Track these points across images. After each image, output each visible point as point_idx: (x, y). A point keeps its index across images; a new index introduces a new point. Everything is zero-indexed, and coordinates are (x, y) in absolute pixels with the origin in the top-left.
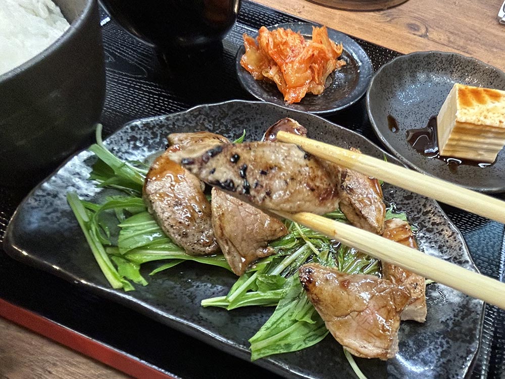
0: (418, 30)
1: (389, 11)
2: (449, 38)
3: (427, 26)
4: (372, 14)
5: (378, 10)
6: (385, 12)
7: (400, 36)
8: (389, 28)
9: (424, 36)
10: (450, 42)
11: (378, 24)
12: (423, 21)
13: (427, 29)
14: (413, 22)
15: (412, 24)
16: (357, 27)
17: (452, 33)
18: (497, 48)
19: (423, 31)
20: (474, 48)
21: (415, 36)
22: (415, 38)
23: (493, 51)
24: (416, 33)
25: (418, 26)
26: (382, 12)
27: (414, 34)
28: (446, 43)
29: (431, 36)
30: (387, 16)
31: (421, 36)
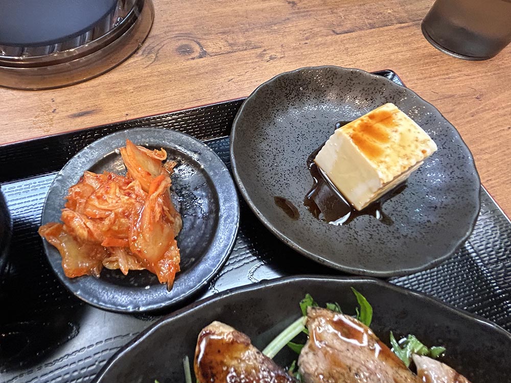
0: (192, 51)
1: (146, 44)
2: (226, 41)
3: (195, 40)
4: (131, 60)
5: (135, 52)
6: (143, 48)
8: (164, 68)
9: (203, 54)
10: (231, 45)
11: (149, 70)
12: (187, 35)
13: (199, 44)
14: (180, 43)
15: (181, 47)
16: (130, 88)
17: (224, 33)
18: (275, 24)
19: (197, 48)
20: (258, 38)
21: (195, 61)
22: (197, 63)
23: (275, 31)
24: (193, 55)
25: (187, 46)
26: (140, 52)
27: (193, 59)
28: (228, 49)
29: (210, 50)
30: (149, 53)
31: (200, 57)
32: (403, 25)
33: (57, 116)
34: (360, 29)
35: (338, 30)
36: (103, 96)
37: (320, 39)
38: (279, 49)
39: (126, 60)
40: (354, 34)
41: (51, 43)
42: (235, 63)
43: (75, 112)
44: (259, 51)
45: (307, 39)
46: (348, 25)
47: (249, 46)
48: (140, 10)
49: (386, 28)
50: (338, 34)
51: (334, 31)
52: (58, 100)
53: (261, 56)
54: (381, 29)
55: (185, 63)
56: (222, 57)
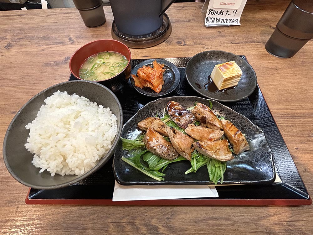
0: (181, 43)
1: (167, 40)
2: (193, 42)
4: (162, 44)
5: (164, 42)
6: (166, 41)
7: (177, 49)
8: (171, 47)
9: (185, 45)
10: (194, 43)
11: (167, 47)
12: (181, 38)
13: (184, 41)
14: (178, 41)
16: (160, 51)
17: (193, 39)
18: (211, 38)
19: (183, 43)
20: (204, 42)
21: (182, 46)
22: (182, 47)
23: (211, 40)
24: (181, 45)
25: (180, 42)
26: (165, 42)
27: (181, 46)
28: (193, 44)
29: (187, 44)
30: (168, 42)
31: (184, 45)
32: (259, 43)
33: (139, 56)
34: (242, 43)
35: (233, 42)
36: (152, 52)
37: (226, 45)
38: (210, 46)
39: (160, 43)
40: (239, 44)
41: (140, 36)
42: (194, 48)
43: (144, 56)
44: (203, 46)
45: (221, 44)
46: (238, 41)
47: (200, 44)
48: (168, 29)
49: (252, 44)
50: (233, 44)
51: (231, 43)
52: (139, 52)
53: (204, 47)
54: (249, 44)
55: (178, 46)
56: (191, 46)
